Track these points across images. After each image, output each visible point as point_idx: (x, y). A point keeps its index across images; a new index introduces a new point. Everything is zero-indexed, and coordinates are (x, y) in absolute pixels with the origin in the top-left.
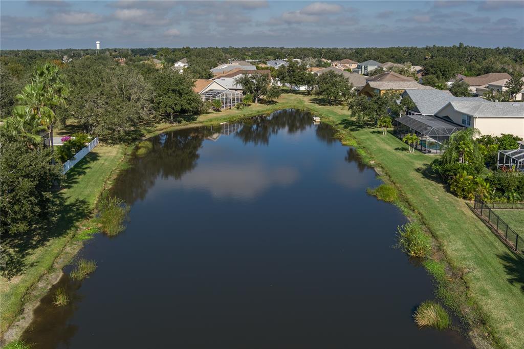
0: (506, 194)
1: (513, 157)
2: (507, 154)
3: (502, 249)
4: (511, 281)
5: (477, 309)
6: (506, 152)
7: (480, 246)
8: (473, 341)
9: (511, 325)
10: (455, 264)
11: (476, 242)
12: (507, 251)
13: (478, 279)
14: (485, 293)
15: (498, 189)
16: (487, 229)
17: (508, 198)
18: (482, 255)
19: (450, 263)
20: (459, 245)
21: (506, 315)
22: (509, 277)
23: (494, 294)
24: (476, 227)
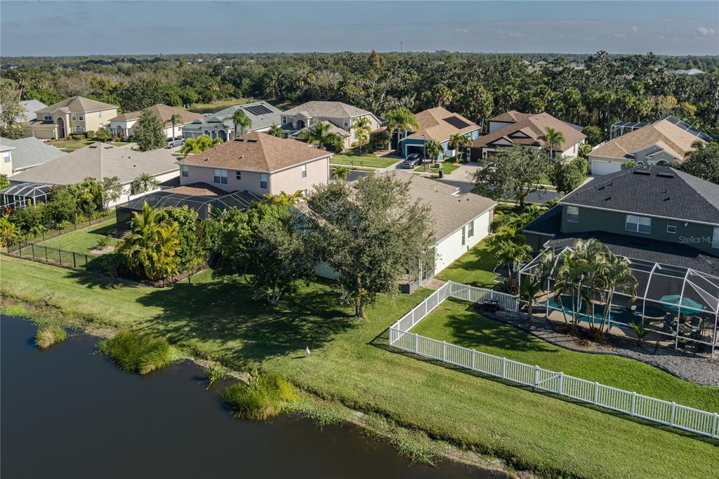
0: (32, 230)
1: (16, 194)
2: (6, 193)
3: (65, 272)
4: (90, 287)
5: (77, 315)
6: (5, 191)
7: (43, 277)
8: (92, 334)
9: (111, 310)
10: (33, 298)
11: (38, 275)
12: (69, 270)
13: (63, 298)
14: (77, 303)
15: (23, 228)
16: (37, 263)
17: (35, 233)
18: (51, 281)
19: (26, 301)
20: (23, 284)
21: (104, 307)
22: (86, 285)
23: (84, 300)
24: (25, 265)
